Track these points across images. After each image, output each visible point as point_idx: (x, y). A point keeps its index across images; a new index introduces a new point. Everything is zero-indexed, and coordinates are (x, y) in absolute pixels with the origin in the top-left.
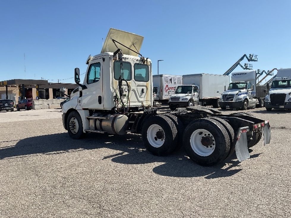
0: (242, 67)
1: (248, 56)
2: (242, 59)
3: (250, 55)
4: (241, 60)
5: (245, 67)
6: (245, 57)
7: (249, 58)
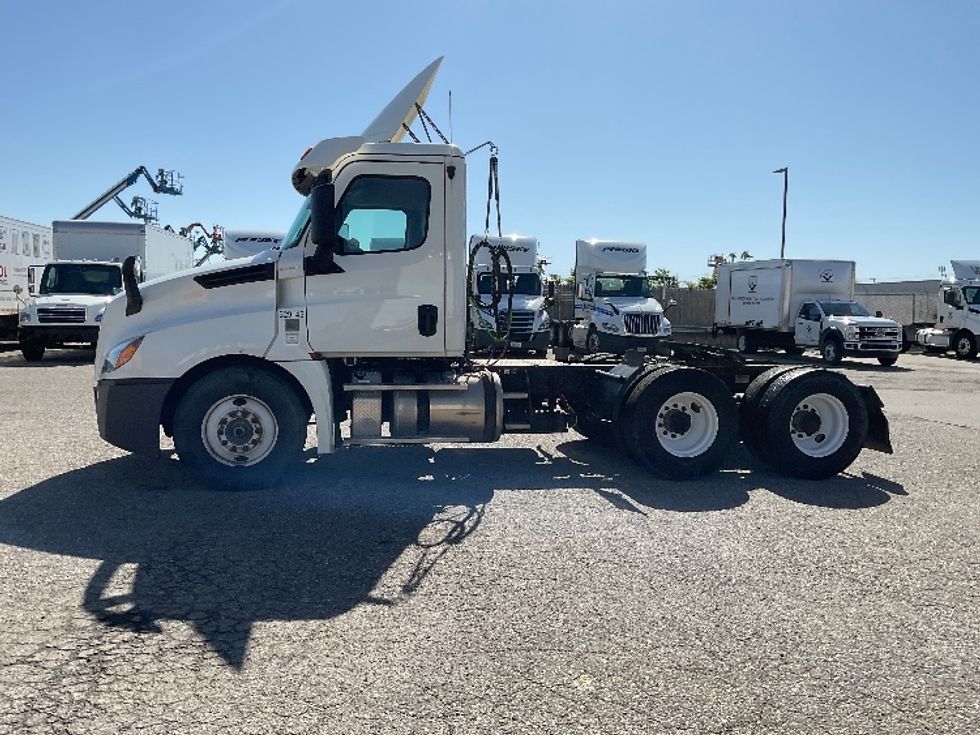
0: (123, 206)
1: (153, 174)
2: (131, 180)
3: (161, 172)
4: (129, 184)
5: (133, 210)
6: (142, 176)
7: (155, 182)
